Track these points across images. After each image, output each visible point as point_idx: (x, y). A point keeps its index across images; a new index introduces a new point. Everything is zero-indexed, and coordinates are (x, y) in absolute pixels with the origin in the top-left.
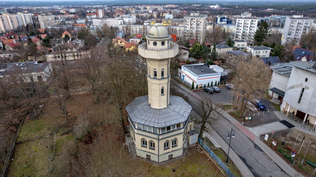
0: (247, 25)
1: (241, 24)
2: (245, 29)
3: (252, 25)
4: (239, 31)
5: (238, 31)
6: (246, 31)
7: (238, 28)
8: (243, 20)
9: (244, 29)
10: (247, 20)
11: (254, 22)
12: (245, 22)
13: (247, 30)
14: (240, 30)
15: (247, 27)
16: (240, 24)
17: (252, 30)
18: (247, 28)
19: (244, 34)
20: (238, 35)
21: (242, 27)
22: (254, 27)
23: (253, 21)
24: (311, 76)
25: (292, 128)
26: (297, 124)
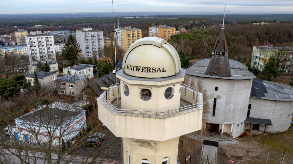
0: (43, 44)
1: (35, 43)
2: (41, 49)
3: (48, 43)
4: (35, 52)
5: (33, 52)
6: (44, 51)
7: (32, 48)
8: (36, 38)
9: (39, 49)
10: (41, 37)
11: (50, 39)
12: (39, 40)
13: (44, 49)
14: (36, 50)
15: (43, 46)
16: (33, 43)
17: (50, 49)
18: (43, 48)
19: (41, 55)
20: (34, 57)
21: (37, 46)
22: (51, 45)
23: (48, 38)
24: (220, 83)
25: (219, 146)
26: (216, 139)
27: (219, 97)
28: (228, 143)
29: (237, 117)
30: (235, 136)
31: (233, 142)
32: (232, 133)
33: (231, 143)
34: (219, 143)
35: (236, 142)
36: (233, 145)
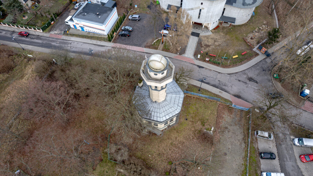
24: (204, 1)
25: (200, 36)
26: (199, 31)
27: (203, 9)
28: (205, 34)
29: (213, 19)
30: (210, 29)
31: (209, 34)
32: (209, 28)
33: (207, 34)
34: (200, 34)
35: (210, 33)
36: (208, 36)
